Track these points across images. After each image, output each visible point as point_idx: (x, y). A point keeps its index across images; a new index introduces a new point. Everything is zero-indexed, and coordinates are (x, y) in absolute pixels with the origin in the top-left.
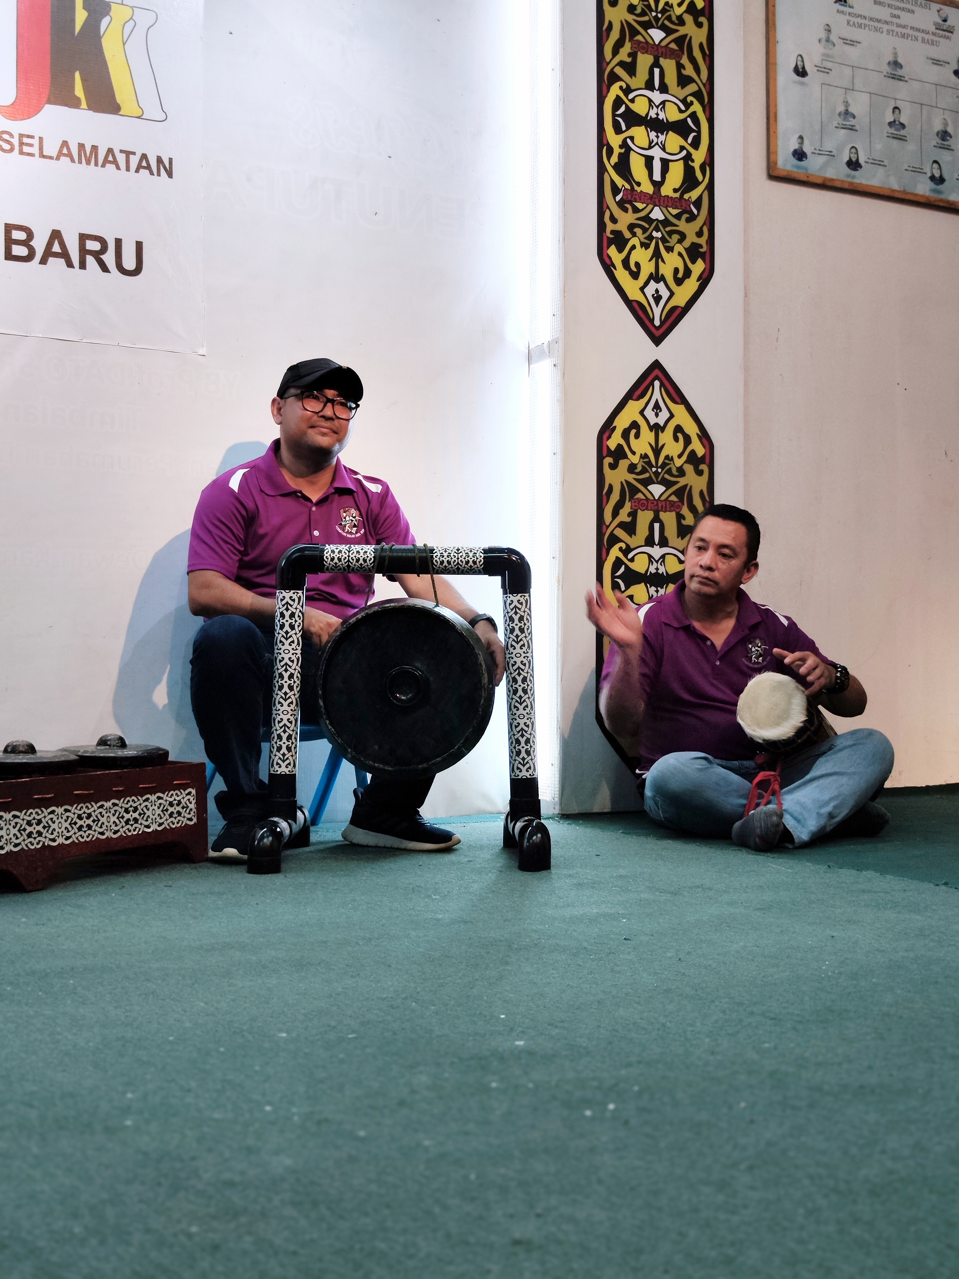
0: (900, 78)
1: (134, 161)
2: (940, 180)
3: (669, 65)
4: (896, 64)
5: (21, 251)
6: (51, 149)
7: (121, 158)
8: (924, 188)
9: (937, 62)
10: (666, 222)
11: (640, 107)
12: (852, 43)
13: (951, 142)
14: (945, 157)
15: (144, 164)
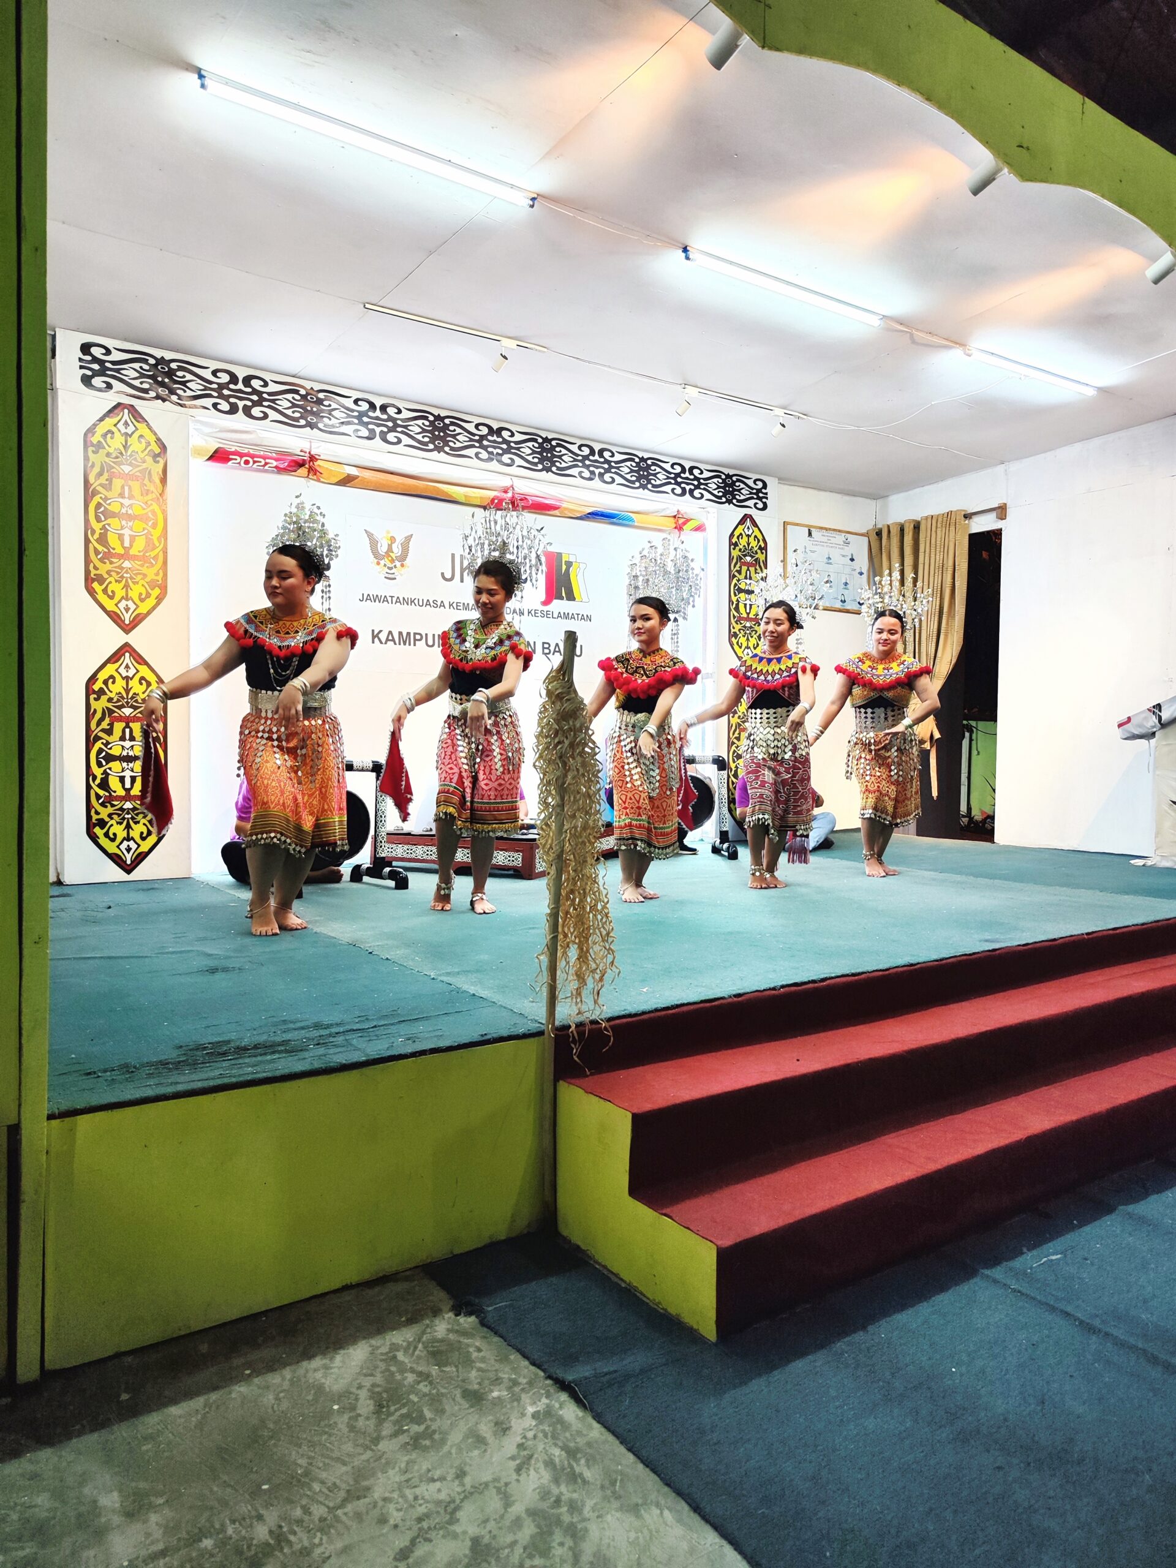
0: (830, 564)
1: (580, 616)
2: (844, 602)
3: (752, 569)
4: (829, 558)
5: (546, 651)
6: (555, 615)
7: (576, 616)
8: (838, 605)
9: (843, 556)
10: (751, 627)
11: (743, 586)
12: (813, 552)
13: (848, 586)
14: (846, 592)
15: (583, 618)
